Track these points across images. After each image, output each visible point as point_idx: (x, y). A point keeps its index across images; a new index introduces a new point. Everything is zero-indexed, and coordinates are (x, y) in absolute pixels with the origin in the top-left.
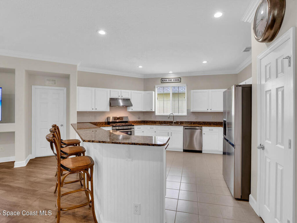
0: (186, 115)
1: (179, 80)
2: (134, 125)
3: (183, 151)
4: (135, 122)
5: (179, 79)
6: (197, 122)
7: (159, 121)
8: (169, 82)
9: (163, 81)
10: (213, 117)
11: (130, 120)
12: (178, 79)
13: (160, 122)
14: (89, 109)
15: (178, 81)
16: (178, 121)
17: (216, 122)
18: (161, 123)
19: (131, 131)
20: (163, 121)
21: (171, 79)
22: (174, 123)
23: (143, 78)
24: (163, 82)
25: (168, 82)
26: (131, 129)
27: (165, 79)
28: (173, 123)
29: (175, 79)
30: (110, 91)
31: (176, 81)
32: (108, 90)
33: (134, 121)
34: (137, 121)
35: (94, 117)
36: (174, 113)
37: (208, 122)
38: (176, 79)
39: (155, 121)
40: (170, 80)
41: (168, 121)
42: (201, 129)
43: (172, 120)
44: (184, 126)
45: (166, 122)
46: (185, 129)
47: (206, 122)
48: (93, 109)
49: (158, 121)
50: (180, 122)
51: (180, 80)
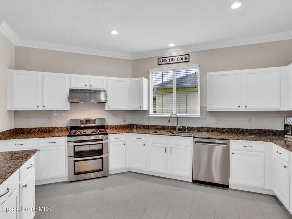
0: (199, 116)
1: (186, 58)
2: (107, 134)
3: (191, 181)
4: (118, 127)
5: (187, 56)
6: (217, 128)
7: (155, 126)
8: (171, 62)
9: (160, 61)
10: (248, 120)
11: (109, 124)
12: (184, 56)
13: (157, 127)
14: (32, 107)
15: (185, 60)
16: (184, 126)
17: (253, 130)
18: (158, 129)
19: (102, 144)
20: (161, 126)
21: (173, 58)
22: (179, 129)
23: (131, 59)
24: (161, 63)
25: (168, 62)
26: (102, 140)
27: (163, 59)
28: (177, 129)
29: (180, 57)
30: (70, 77)
31: (182, 61)
32: (67, 76)
33: (116, 126)
34: (120, 125)
35: (48, 118)
36: (179, 113)
37: (238, 129)
38: (182, 57)
39: (148, 126)
40: (172, 60)
41: (168, 126)
42: (226, 144)
43: (175, 125)
44: (194, 137)
45: (166, 127)
46: (196, 142)
47: (235, 129)
48: (38, 107)
49: (152, 126)
50: (189, 128)
51: (188, 58)
